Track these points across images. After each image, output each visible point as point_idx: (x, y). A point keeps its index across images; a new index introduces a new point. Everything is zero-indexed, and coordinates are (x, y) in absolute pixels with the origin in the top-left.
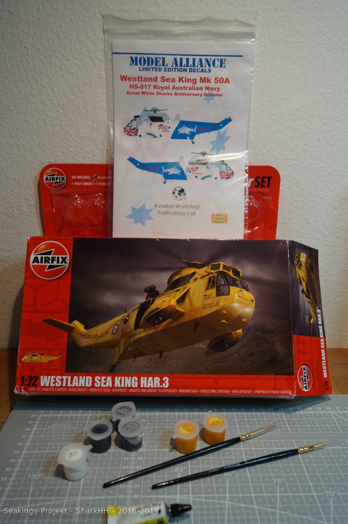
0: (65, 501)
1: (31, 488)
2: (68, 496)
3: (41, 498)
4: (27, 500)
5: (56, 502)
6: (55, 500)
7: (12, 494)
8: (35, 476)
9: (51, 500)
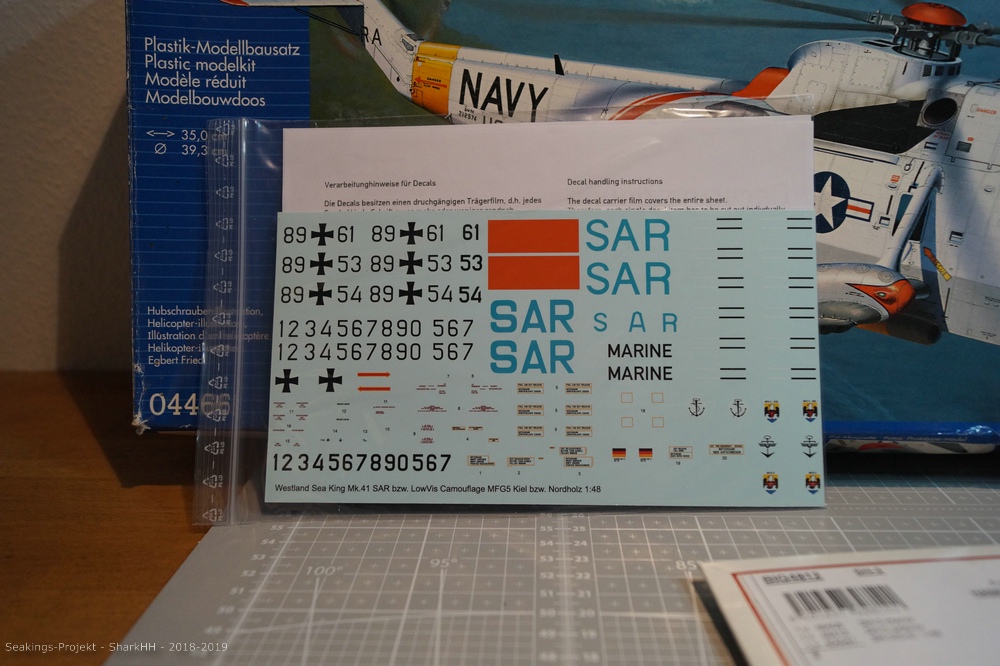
0: (404, 617)
1: (316, 593)
2: (411, 607)
3: (342, 611)
4: (306, 614)
5: (379, 619)
6: (376, 615)
7: (269, 600)
8: (325, 570)
9: (368, 615)
